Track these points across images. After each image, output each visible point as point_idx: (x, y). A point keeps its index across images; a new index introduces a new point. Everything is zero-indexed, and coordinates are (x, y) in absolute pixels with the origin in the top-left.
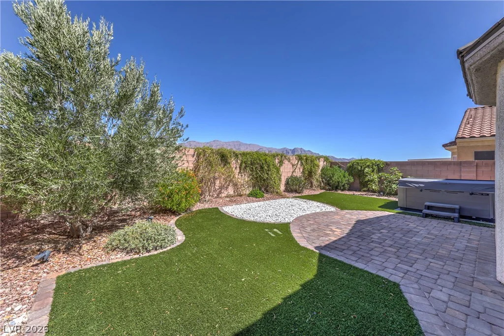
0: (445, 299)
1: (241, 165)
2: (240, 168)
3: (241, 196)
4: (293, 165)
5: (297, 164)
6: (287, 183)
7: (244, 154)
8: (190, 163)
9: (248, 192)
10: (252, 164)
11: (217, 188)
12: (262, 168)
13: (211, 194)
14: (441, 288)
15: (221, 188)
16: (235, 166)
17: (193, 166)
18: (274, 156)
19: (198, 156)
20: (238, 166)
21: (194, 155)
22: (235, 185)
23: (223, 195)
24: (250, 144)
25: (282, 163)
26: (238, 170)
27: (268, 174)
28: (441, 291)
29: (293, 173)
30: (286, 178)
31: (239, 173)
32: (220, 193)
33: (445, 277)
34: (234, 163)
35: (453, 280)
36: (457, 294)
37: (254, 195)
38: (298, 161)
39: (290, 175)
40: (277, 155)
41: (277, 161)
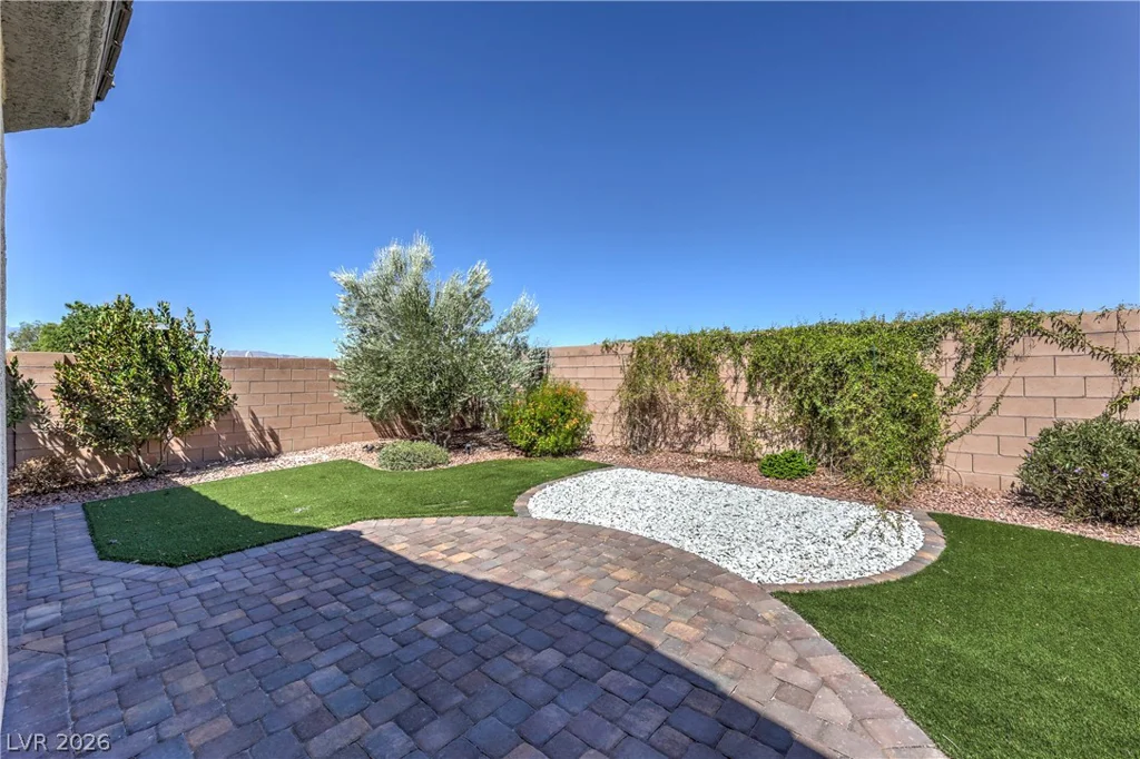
0: (98, 590)
1: (752, 371)
2: (750, 379)
4: (1117, 363)
7: (758, 339)
11: (683, 427)
14: (116, 597)
15: (694, 429)
16: (732, 373)
20: (742, 374)
21: (632, 353)
22: (735, 428)
23: (699, 449)
26: (743, 386)
28: (112, 595)
32: (691, 441)
33: (124, 617)
34: (727, 369)
35: (106, 621)
36: (87, 604)
39: (1080, 413)
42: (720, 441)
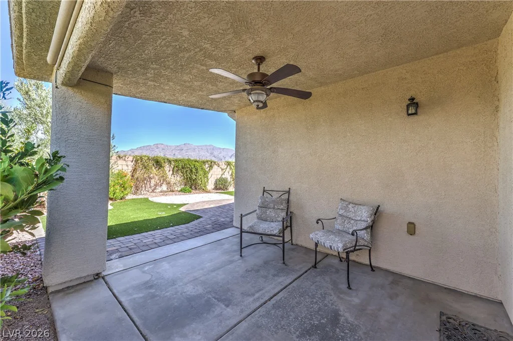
1: (174, 168)
2: (173, 171)
3: (173, 191)
4: (222, 170)
5: (226, 168)
6: (216, 183)
7: (176, 161)
8: (130, 167)
9: (179, 189)
10: (183, 168)
11: (152, 185)
12: (191, 171)
13: (147, 189)
15: (156, 185)
16: (168, 169)
17: (131, 168)
18: (204, 162)
19: (136, 161)
20: (171, 169)
21: (133, 161)
22: (168, 183)
23: (157, 191)
24: (224, 149)
25: (212, 167)
26: (171, 172)
27: (196, 176)
29: (222, 175)
30: (216, 179)
31: (172, 174)
32: (155, 189)
34: (167, 168)
37: (183, 191)
38: (227, 166)
39: (219, 176)
40: (207, 161)
41: (207, 166)
42: (164, 188)
